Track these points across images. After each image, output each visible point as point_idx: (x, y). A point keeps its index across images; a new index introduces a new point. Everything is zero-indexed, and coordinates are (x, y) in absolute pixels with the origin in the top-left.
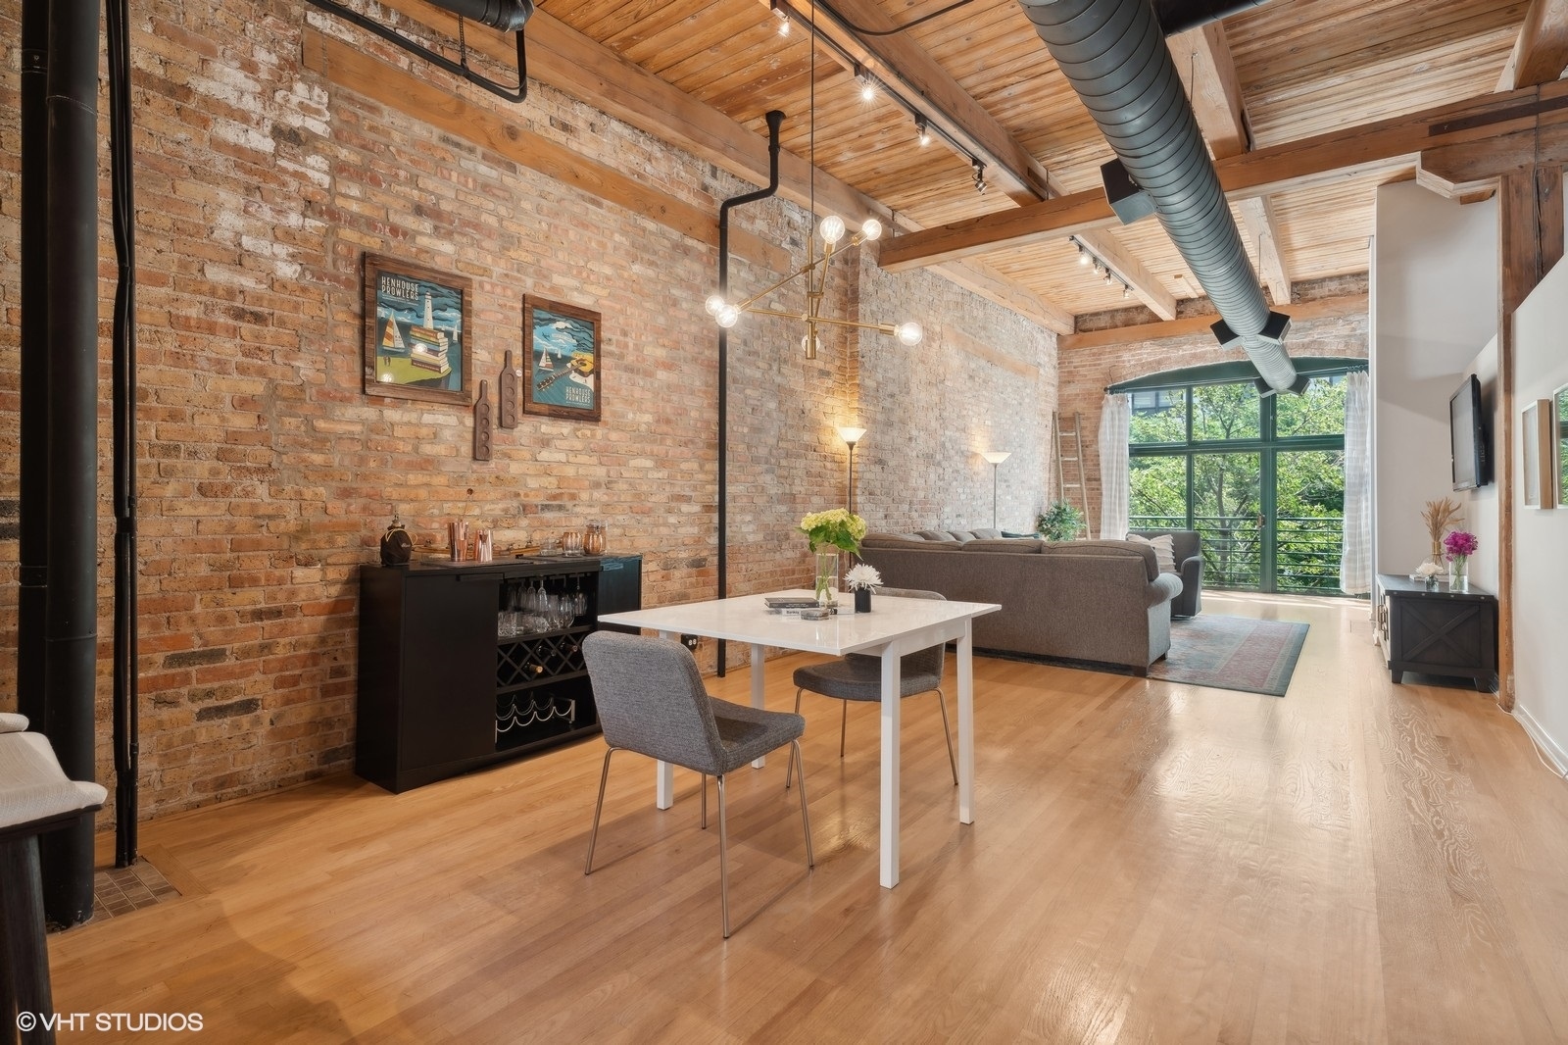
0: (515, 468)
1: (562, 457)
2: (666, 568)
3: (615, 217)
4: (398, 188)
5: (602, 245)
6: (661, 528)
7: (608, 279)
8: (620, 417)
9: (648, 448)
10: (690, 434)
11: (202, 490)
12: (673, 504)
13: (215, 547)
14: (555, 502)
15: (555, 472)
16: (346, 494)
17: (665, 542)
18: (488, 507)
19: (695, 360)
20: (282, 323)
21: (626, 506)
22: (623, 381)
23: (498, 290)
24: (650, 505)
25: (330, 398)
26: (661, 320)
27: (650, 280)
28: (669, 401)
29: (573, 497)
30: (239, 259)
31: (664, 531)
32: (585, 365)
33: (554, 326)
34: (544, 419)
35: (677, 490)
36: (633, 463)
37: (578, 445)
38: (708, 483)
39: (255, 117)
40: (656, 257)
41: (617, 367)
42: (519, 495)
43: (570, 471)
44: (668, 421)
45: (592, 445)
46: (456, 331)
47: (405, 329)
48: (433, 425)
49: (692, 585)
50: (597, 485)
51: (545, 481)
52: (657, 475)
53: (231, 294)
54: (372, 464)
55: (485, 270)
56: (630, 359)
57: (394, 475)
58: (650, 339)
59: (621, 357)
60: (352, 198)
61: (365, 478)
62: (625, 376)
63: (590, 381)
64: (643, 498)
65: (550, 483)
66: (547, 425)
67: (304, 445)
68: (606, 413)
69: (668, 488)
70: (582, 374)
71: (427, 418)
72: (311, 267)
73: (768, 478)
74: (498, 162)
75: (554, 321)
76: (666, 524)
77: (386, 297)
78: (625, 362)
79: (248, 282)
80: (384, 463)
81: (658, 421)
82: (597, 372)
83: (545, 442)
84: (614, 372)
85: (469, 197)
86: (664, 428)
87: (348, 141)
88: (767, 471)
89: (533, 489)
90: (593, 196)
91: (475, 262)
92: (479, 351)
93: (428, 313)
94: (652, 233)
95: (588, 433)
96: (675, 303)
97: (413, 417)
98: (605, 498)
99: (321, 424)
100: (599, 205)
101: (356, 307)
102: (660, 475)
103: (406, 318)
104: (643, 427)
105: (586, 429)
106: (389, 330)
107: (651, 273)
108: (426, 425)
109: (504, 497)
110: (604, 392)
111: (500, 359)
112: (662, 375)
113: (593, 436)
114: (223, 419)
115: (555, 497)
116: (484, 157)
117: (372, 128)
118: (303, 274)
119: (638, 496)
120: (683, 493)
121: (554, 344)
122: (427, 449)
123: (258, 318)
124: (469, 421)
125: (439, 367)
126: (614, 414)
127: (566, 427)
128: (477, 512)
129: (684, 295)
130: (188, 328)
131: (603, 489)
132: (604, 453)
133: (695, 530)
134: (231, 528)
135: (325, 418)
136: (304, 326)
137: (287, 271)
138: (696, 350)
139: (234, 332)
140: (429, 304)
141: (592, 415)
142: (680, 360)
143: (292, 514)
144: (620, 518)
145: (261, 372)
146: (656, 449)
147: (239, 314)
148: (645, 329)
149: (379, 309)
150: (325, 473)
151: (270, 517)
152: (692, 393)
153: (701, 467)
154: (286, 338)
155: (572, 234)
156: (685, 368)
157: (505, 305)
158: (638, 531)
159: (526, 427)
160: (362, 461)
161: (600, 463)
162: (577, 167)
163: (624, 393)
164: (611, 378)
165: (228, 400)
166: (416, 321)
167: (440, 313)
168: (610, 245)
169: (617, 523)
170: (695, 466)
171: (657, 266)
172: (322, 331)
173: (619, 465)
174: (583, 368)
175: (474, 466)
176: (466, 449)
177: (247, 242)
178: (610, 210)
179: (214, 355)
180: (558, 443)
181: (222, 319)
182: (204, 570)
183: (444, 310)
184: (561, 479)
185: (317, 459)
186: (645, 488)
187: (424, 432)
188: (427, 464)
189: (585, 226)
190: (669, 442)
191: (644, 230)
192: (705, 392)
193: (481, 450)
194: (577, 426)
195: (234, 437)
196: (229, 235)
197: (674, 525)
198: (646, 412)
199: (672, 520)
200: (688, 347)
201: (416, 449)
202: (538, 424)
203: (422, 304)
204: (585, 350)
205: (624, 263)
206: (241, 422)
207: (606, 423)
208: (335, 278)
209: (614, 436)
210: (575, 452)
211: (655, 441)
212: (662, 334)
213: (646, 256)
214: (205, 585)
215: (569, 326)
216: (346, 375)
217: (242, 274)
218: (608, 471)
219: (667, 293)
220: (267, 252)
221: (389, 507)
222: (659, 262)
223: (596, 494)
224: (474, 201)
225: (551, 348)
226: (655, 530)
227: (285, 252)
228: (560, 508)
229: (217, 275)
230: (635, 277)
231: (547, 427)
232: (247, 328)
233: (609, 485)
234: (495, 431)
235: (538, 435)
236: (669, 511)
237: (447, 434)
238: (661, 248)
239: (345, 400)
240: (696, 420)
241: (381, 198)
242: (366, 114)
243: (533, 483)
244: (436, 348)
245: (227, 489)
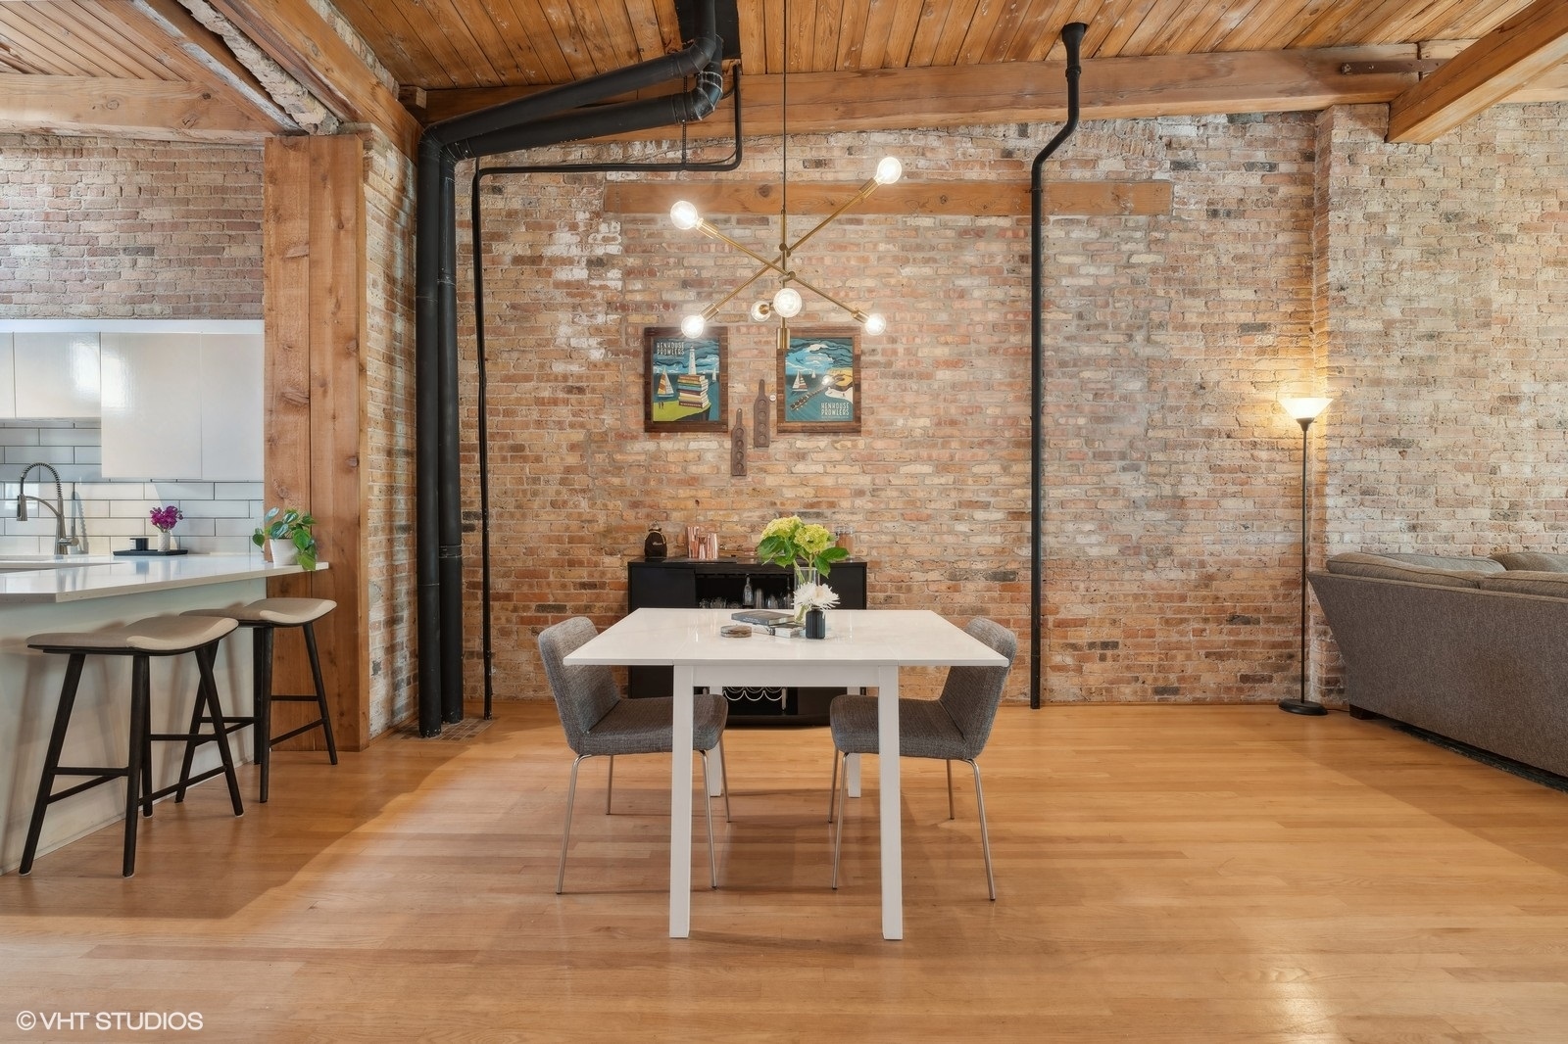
0: (770, 481)
1: (820, 469)
2: (953, 577)
3: (879, 228)
4: (669, 273)
5: (865, 260)
6: (945, 536)
7: (870, 291)
8: (886, 425)
9: (924, 453)
10: (987, 434)
11: (553, 504)
12: (962, 511)
13: (559, 540)
14: (812, 511)
15: (812, 483)
16: (635, 505)
17: (950, 551)
18: (746, 514)
19: (994, 351)
20: (593, 391)
21: (895, 513)
22: (891, 388)
23: (754, 330)
24: (929, 512)
25: (623, 437)
26: (943, 317)
27: (926, 279)
28: (954, 401)
29: (832, 505)
30: (569, 355)
31: (949, 539)
32: (843, 379)
33: (808, 350)
34: (800, 436)
35: (967, 496)
36: (904, 470)
37: (837, 456)
38: (1016, 486)
39: (576, 259)
40: (934, 252)
41: (884, 375)
42: (775, 504)
43: (829, 481)
44: (953, 423)
45: (853, 456)
46: (715, 372)
47: (673, 379)
48: (697, 450)
49: (993, 600)
50: (860, 493)
51: (801, 491)
52: (936, 481)
53: (565, 378)
54: (652, 483)
55: (741, 316)
56: (899, 365)
57: (669, 491)
58: (927, 340)
59: (889, 364)
60: (636, 291)
61: (647, 493)
62: (893, 383)
63: (849, 395)
64: (918, 504)
65: (808, 493)
66: (802, 440)
67: (608, 472)
68: (869, 422)
69: (953, 494)
70: (840, 389)
71: (693, 445)
72: (611, 348)
73: (1127, 478)
74: (751, 222)
75: (808, 345)
76: (951, 532)
77: (659, 358)
78: (894, 369)
79: (575, 368)
80: (660, 481)
81: (939, 424)
82: (857, 387)
83: (801, 456)
84: (879, 381)
85: (726, 260)
86: (948, 430)
87: (634, 251)
88: (1124, 469)
89: (788, 499)
90: (850, 216)
91: (732, 312)
92: (736, 385)
93: (692, 362)
94: (928, 229)
95: (849, 444)
96: (962, 294)
97: (681, 445)
98: (870, 506)
99: (618, 457)
100: (859, 222)
101: (641, 370)
102: (943, 481)
103: (675, 370)
104: (918, 433)
105: (847, 441)
106: (662, 382)
107: (927, 271)
108: (692, 451)
109: (761, 506)
110: (865, 403)
111: (755, 388)
112: (944, 375)
113: (855, 446)
114: (562, 459)
115: (812, 506)
116: (739, 222)
117: (650, 235)
118: (606, 355)
119: (912, 503)
120: (976, 499)
121: (808, 366)
122: (693, 469)
123: (581, 390)
124: (728, 444)
125: (701, 404)
126: (879, 423)
127: (823, 441)
128: (736, 518)
129: (976, 283)
130: (543, 404)
131: (868, 497)
132: (868, 462)
133: (998, 540)
134: (567, 529)
135: (621, 452)
136: (607, 390)
137: (597, 355)
138: (996, 339)
139: (566, 402)
140: (692, 356)
141: (853, 426)
142: (970, 355)
143: (602, 518)
144: (890, 525)
145: (582, 426)
146: (935, 453)
147: (570, 390)
148: (920, 331)
149: (655, 368)
150: (621, 491)
151: (589, 522)
152: (989, 387)
153: (1006, 469)
154: (597, 400)
155: (828, 261)
156: (979, 362)
157: (760, 341)
158: (913, 539)
159: (780, 446)
160: (646, 481)
161: (864, 472)
162: (833, 196)
163: (892, 400)
164: (875, 387)
165: (564, 446)
166: (683, 371)
167: (702, 361)
168: (873, 258)
169: (885, 531)
170: (996, 468)
171: (935, 261)
172: (618, 390)
173: (887, 472)
174: (841, 384)
175: (733, 481)
176: (726, 467)
177: (574, 342)
178: (872, 222)
179: (557, 419)
180: (814, 456)
181: (561, 395)
182: (554, 555)
183: (704, 358)
184: (818, 489)
185: (616, 481)
186: (921, 494)
187: (691, 456)
188: (693, 481)
189: (842, 248)
190: (954, 444)
191: (917, 229)
192: (1010, 385)
193: (738, 468)
194: (835, 438)
195: (568, 470)
196: (564, 340)
197: (964, 533)
198: (922, 415)
199: (961, 527)
200: (982, 339)
201: (685, 470)
202: (793, 441)
203: (687, 357)
204: (842, 366)
205: (891, 270)
206: (572, 460)
207: (870, 433)
208: (627, 352)
209: (879, 444)
210: (834, 463)
211: (934, 445)
212: (943, 331)
213: (919, 255)
214: (555, 563)
215: (824, 346)
216: (635, 419)
217: (571, 363)
218: (874, 479)
219: (951, 286)
220: (585, 346)
221: (665, 515)
222: (938, 257)
223: (859, 502)
224: (731, 261)
225: (804, 370)
226: (937, 539)
227: (595, 342)
228: (818, 515)
229: (559, 368)
230: (904, 282)
231: (801, 442)
232: (573, 397)
233: (875, 491)
234: (750, 449)
235: (794, 450)
236: (957, 518)
237: (709, 456)
238: (939, 241)
239: (634, 438)
240: (997, 417)
241: (656, 284)
242: (645, 226)
243: (788, 493)
244: (699, 389)
245: (565, 503)
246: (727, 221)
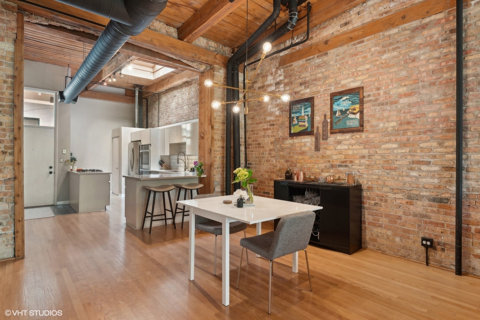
0: (328, 153)
1: (346, 147)
2: (409, 197)
3: (371, 41)
4: (297, 81)
5: (365, 57)
6: (405, 178)
7: (368, 70)
8: (375, 127)
9: (393, 138)
10: (429, 127)
11: (267, 161)
12: (414, 166)
13: (268, 172)
14: (343, 164)
15: (343, 153)
16: (287, 161)
17: (407, 185)
18: (320, 165)
19: (433, 84)
20: (277, 125)
21: (379, 166)
22: (377, 111)
23: (323, 96)
24: (396, 166)
25: (284, 139)
26: (404, 73)
27: (394, 57)
28: (410, 112)
29: (351, 162)
30: (271, 114)
31: (407, 179)
32: (356, 110)
33: (341, 100)
34: (339, 134)
35: (416, 159)
36: (383, 146)
37: (353, 142)
38: (448, 153)
39: (272, 84)
40: (398, 44)
41: (374, 105)
42: (330, 161)
43: (350, 152)
44: (409, 123)
45: (360, 141)
46: (310, 113)
47: (297, 118)
48: (304, 142)
49: (433, 211)
50: (363, 157)
51: (339, 156)
52: (400, 151)
53: (270, 121)
54: (291, 154)
55: (318, 91)
56: (381, 100)
57: (296, 157)
58: (395, 85)
59: (376, 100)
60: (288, 90)
61: (290, 157)
62: (378, 108)
63: (358, 116)
64: (390, 162)
65: (342, 157)
66: (339, 136)
67: (280, 151)
68: (367, 126)
69: (409, 157)
70: (354, 114)
71: (303, 140)
72: (281, 110)
74: (321, 56)
75: (342, 98)
76: (408, 176)
77: (293, 111)
78: (378, 102)
79: (272, 118)
80: (294, 153)
81: (401, 124)
82: (361, 112)
83: (339, 142)
84: (372, 108)
85: (313, 72)
86: (406, 127)
87: (287, 77)
89: (335, 159)
90: (359, 41)
91: (316, 91)
92: (316, 117)
93: (303, 111)
94: (396, 34)
95: (358, 136)
96: (414, 60)
97: (299, 141)
98: (367, 162)
99: (283, 145)
100: (363, 42)
101: (289, 116)
102: (403, 151)
103: (298, 115)
104: (390, 129)
105: (357, 135)
106: (294, 119)
107: (395, 53)
108: (303, 142)
109: (325, 162)
110: (365, 118)
111: (323, 118)
112: (404, 101)
113: (361, 137)
114: (269, 147)
115: (343, 162)
116: (318, 57)
117: (291, 70)
118: (280, 113)
119: (387, 161)
120: (422, 160)
121: (341, 107)
122: (304, 149)
123: (273, 125)
124: (314, 139)
125: (305, 126)
126: (372, 126)
127: (348, 136)
128: (316, 167)
129: (422, 52)
130: (265, 130)
131: (367, 159)
132: (366, 144)
133: (436, 181)
134: (270, 169)
135: (283, 144)
136: (280, 124)
137: (277, 113)
138: (434, 77)
139: (270, 129)
140: (303, 109)
141: (360, 129)
142: (419, 88)
143: (279, 166)
144: (377, 171)
145: (274, 136)
146: (399, 138)
147: (271, 125)
148: (391, 82)
149: (292, 115)
150: (283, 157)
151: (276, 166)
152: (430, 103)
153: (441, 145)
154: (277, 128)
155: (350, 62)
156: (424, 91)
157: (325, 100)
158: (388, 178)
159: (332, 139)
160: (290, 153)
161: (365, 148)
162: (352, 35)
163: (378, 115)
164: (370, 111)
165: (269, 143)
166: (300, 115)
167: (306, 110)
168: (369, 55)
169: (374, 174)
170: (435, 144)
171: (399, 48)
172: (283, 123)
173: (375, 148)
174: (354, 112)
175: (315, 153)
176: (313, 148)
177: (272, 110)
178: (368, 40)
179: (268, 134)
180: (344, 142)
181: (269, 127)
182: (267, 176)
183: (306, 109)
184: (346, 156)
185: (282, 153)
186: (392, 158)
187: (302, 144)
188: (303, 153)
189: (356, 55)
190: (410, 133)
191: (389, 36)
192: (443, 100)
193: (317, 148)
194: (352, 134)
195: (270, 150)
196: (269, 110)
197: (415, 177)
198: (392, 121)
199: (414, 174)
200: (426, 79)
201: (301, 149)
202: (336, 137)
203: (301, 109)
204: (355, 104)
205: (377, 58)
206: (271, 147)
207: (367, 131)
208: (285, 111)
209: (372, 136)
210: (352, 145)
211: (399, 135)
212: (404, 80)
213: (391, 48)
214: (267, 179)
215: (348, 97)
216: (287, 133)
217: (271, 117)
218: (369, 151)
219: (408, 57)
220: (274, 111)
221: (295, 165)
222: (400, 46)
223: (363, 161)
224: (315, 72)
225: (340, 108)
226: (400, 178)
227: (277, 109)
228: (346, 166)
229: (269, 118)
230: (383, 62)
231: (339, 137)
232: (272, 127)
233: (370, 156)
234: (321, 141)
235: (336, 140)
236: (411, 169)
237: (308, 144)
238: (402, 37)
239: (287, 139)
240: (435, 118)
241: (293, 86)
242: (290, 68)
243: (335, 157)
244: (304, 120)
245: (270, 160)
246: (313, 58)
